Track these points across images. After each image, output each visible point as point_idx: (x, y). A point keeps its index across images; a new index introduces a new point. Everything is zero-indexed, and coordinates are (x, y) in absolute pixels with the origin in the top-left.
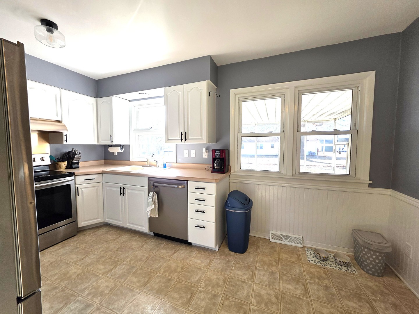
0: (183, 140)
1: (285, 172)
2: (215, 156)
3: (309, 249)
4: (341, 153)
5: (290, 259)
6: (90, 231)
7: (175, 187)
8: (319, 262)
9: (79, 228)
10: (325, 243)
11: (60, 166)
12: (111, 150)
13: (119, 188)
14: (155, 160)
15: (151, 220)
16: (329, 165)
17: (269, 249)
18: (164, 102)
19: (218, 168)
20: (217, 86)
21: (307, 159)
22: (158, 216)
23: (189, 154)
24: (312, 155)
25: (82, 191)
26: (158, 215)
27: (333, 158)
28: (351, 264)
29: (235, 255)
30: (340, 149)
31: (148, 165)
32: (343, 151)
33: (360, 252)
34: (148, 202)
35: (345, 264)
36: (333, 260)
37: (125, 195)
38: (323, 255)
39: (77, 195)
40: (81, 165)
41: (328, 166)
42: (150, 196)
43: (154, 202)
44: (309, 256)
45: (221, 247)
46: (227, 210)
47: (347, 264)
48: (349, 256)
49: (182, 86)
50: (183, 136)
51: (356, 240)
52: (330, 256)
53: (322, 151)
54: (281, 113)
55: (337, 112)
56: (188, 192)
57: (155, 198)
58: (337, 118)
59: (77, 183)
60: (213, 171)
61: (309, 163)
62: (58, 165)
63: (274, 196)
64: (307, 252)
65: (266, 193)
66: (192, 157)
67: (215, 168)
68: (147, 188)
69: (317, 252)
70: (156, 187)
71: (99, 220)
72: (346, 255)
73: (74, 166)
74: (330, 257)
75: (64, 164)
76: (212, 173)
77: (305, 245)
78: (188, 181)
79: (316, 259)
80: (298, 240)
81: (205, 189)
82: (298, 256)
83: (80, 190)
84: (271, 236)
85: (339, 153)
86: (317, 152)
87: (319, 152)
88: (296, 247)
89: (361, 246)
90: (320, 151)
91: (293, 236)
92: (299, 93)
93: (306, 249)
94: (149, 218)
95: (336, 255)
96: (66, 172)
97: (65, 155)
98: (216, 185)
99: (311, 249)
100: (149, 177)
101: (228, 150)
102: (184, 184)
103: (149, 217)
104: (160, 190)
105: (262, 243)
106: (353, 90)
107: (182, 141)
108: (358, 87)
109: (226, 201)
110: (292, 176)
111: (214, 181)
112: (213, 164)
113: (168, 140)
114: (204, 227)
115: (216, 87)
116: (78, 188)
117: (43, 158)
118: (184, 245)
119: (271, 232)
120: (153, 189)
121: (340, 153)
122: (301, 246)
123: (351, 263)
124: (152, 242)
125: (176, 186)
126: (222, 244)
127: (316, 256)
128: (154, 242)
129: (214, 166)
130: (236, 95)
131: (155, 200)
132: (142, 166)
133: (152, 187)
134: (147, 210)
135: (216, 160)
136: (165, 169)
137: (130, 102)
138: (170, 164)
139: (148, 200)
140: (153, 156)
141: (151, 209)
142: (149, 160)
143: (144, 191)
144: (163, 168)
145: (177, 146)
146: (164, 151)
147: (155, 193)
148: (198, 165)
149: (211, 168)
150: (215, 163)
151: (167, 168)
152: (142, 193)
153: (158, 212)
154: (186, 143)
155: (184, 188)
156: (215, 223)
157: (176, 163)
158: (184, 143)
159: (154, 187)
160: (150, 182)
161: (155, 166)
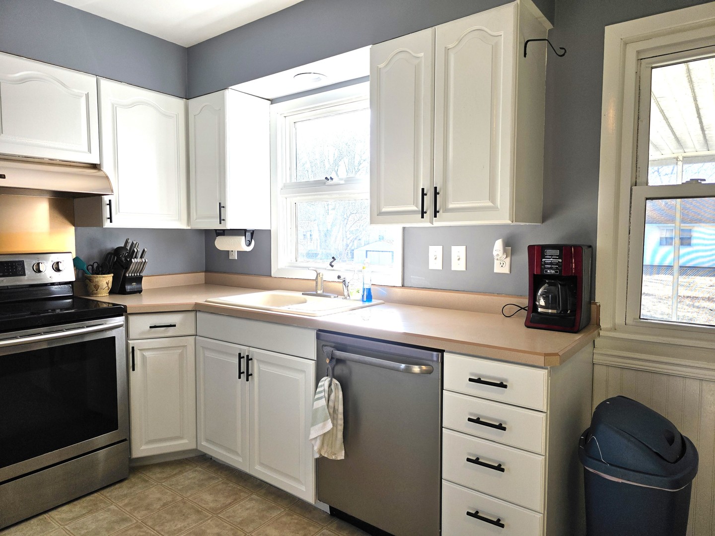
0: (428, 212)
2: (542, 270)
6: (161, 473)
7: (397, 370)
9: (136, 458)
11: (97, 287)
12: (222, 244)
13: (233, 355)
14: (339, 277)
15: (321, 464)
18: (369, 97)
19: (550, 311)
20: (553, 23)
22: (343, 458)
23: (447, 259)
25: (144, 358)
26: (344, 452)
31: (319, 292)
34: (315, 407)
37: (253, 379)
39: (131, 369)
40: (145, 283)
42: (322, 389)
43: (331, 411)
46: (591, 470)
49: (428, 32)
50: (429, 200)
56: (442, 389)
57: (336, 397)
59: (131, 336)
60: (531, 322)
62: (92, 285)
67: (540, 310)
68: (312, 365)
70: (340, 361)
71: (184, 444)
73: (128, 288)
75: (106, 281)
76: (528, 327)
78: (444, 351)
81: (505, 387)
83: (138, 354)
94: (317, 461)
96: (109, 303)
97: (111, 257)
98: (550, 374)
100: (320, 330)
101: (592, 248)
102: (430, 363)
103: (317, 456)
104: (351, 373)
107: (423, 217)
111: (540, 360)
112: (533, 298)
113: (381, 214)
114: (499, 520)
115: (548, 26)
116: (133, 348)
117: (58, 263)
120: (330, 369)
125: (403, 366)
129: (537, 303)
130: (626, 44)
131: (336, 404)
132: (303, 294)
133: (328, 362)
134: (309, 434)
135: (545, 283)
136: (367, 304)
137: (272, 104)
138: (382, 291)
139: (315, 403)
140: (332, 264)
141: (322, 433)
142: (321, 276)
143: (304, 372)
144: (363, 301)
145: (406, 232)
146: (367, 251)
147: (335, 381)
148: (476, 296)
149: (524, 309)
150: (539, 294)
151: (374, 301)
152: (299, 376)
153: (343, 442)
154: (437, 223)
155: (430, 374)
156: (542, 515)
157: (403, 286)
158: (429, 225)
159: (334, 362)
160: (322, 345)
161: (339, 294)
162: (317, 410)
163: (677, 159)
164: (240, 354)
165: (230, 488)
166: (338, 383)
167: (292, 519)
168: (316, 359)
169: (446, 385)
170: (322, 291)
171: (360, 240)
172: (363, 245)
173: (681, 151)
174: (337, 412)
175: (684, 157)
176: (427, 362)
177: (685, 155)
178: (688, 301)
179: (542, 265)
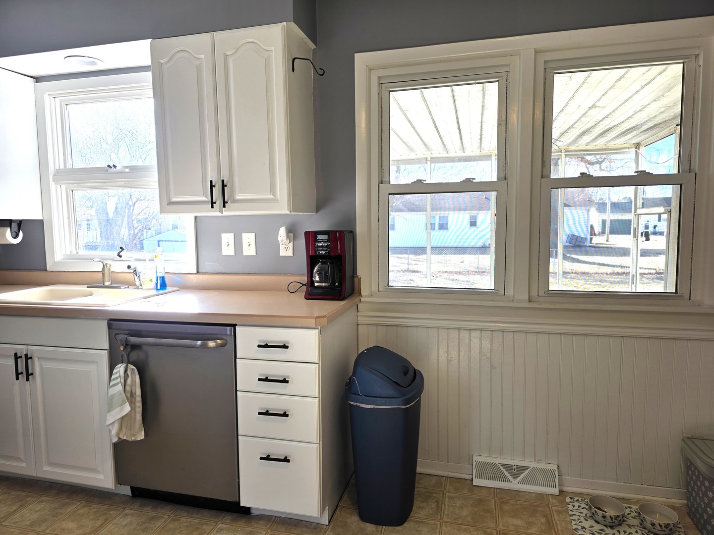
0: (217, 203)
1: (510, 292)
2: (316, 251)
3: (576, 499)
4: (651, 237)
5: (528, 529)
7: (194, 347)
8: (601, 530)
10: (617, 480)
13: (9, 356)
14: (129, 267)
15: (121, 449)
16: (619, 270)
17: (472, 506)
19: (323, 284)
20: (315, 42)
21: (565, 258)
22: (143, 437)
23: (238, 245)
24: (577, 245)
26: (143, 432)
27: (633, 252)
28: (680, 528)
29: (377, 531)
30: (647, 227)
31: (107, 284)
32: (655, 233)
33: (701, 495)
34: (110, 394)
35: (664, 531)
36: (636, 522)
37: (34, 378)
38: (611, 512)
41: (618, 274)
42: (117, 375)
43: (129, 395)
44: (576, 518)
45: (338, 512)
46: (353, 403)
47: (671, 529)
48: (674, 508)
50: (217, 191)
51: (691, 463)
52: (628, 511)
53: (603, 232)
54: (499, 125)
55: (642, 125)
56: (236, 358)
57: (133, 381)
58: (642, 143)
60: (309, 294)
61: (569, 266)
63: (480, 359)
64: (570, 507)
65: (459, 350)
66: (245, 254)
67: (316, 284)
68: (104, 355)
69: (595, 504)
70: (135, 347)
72: (665, 505)
74: (629, 514)
76: (307, 299)
77: (566, 489)
78: (236, 325)
79: (594, 524)
80: (547, 477)
81: (287, 347)
82: (547, 519)
84: (474, 471)
85: (644, 238)
86: (589, 237)
87: (595, 235)
88: (541, 496)
89: (705, 479)
90: (596, 232)
91: (533, 465)
92: (545, 69)
93: (568, 500)
94: (115, 446)
95: (644, 508)
98: (320, 333)
99: (580, 499)
100: (111, 320)
101: (352, 233)
102: (224, 337)
103: (115, 440)
104: (147, 357)
105: (452, 493)
106: (684, 63)
107: (212, 207)
108: (697, 56)
109: (350, 379)
110: (530, 301)
111: (313, 322)
112: (311, 275)
113: (171, 203)
114: (286, 457)
115: (313, 46)
118: (228, 517)
119: (476, 458)
120: (125, 355)
121: (647, 236)
122: (556, 491)
123: (680, 525)
124: (126, 515)
125: (199, 343)
126: (341, 504)
127: (593, 516)
128: (132, 515)
129: (314, 279)
130: (370, 70)
131: (133, 388)
132: (88, 287)
133: (122, 349)
134: (105, 420)
135: (319, 262)
136: (161, 292)
137: (37, 82)
138: (177, 278)
139: (111, 390)
140: (121, 254)
141: (119, 416)
142: (108, 267)
143: (96, 362)
144: (157, 289)
145: (198, 220)
146: (159, 241)
147: (131, 366)
148: (266, 277)
149: (305, 285)
150: (315, 272)
151: (168, 289)
152: (92, 368)
153: (143, 423)
154: (225, 213)
155: (224, 346)
156: (318, 445)
157: (198, 272)
158: (219, 214)
159: (129, 349)
160: (114, 334)
161: (130, 284)
162: (113, 396)
163: (426, 159)
164: (16, 354)
165: (13, 497)
166: (134, 367)
167: (90, 509)
168: (108, 349)
169: (239, 354)
170: (110, 283)
171: (150, 229)
172: (154, 234)
173: (429, 153)
174: (134, 396)
175: (431, 158)
176: (220, 336)
177: (432, 156)
178: (445, 275)
179: (315, 247)
